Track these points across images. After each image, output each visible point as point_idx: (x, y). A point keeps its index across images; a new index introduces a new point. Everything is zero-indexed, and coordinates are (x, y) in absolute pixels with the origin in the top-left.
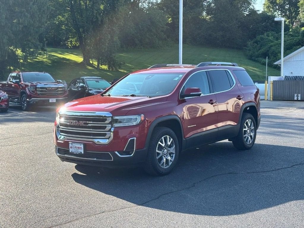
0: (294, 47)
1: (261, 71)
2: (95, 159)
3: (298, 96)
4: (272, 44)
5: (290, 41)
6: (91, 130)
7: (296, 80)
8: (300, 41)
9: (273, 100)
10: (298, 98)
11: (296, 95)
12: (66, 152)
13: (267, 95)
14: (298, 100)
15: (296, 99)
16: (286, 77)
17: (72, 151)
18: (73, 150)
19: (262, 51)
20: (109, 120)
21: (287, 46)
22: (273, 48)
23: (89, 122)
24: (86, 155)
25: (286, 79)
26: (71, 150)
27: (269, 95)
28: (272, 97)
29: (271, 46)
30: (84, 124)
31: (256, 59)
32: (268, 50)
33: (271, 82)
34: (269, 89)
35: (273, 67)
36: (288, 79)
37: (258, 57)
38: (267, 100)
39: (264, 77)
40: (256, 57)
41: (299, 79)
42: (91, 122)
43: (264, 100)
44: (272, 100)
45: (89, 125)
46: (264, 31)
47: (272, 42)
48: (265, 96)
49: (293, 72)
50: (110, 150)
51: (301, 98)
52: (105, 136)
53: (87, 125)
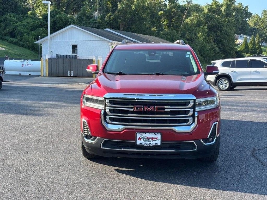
0: (38, 29)
1: (11, 49)
3: (71, 73)
4: (16, 24)
5: (33, 23)
6: (169, 115)
7: (66, 58)
8: (42, 23)
9: (49, 76)
10: (71, 75)
11: (69, 72)
13: (43, 72)
14: (71, 76)
15: (69, 75)
16: (57, 55)
17: (140, 143)
18: (143, 142)
19: (8, 30)
21: (31, 28)
22: (19, 28)
23: (166, 107)
24: (163, 146)
25: (58, 57)
26: (138, 142)
27: (45, 72)
28: (47, 73)
29: (17, 26)
30: (159, 109)
31: (3, 37)
32: (14, 30)
33: (46, 59)
34: (45, 66)
35: (20, 45)
36: (59, 57)
37: (5, 35)
38: (43, 76)
39: (15, 55)
40: (3, 36)
41: (69, 57)
42: (170, 107)
43: (40, 76)
44: (47, 76)
45: (166, 110)
46: (5, 11)
47: (17, 23)
48: (41, 72)
49: (53, 51)
50: (196, 138)
51: (74, 74)
52: (187, 123)
53: (164, 110)
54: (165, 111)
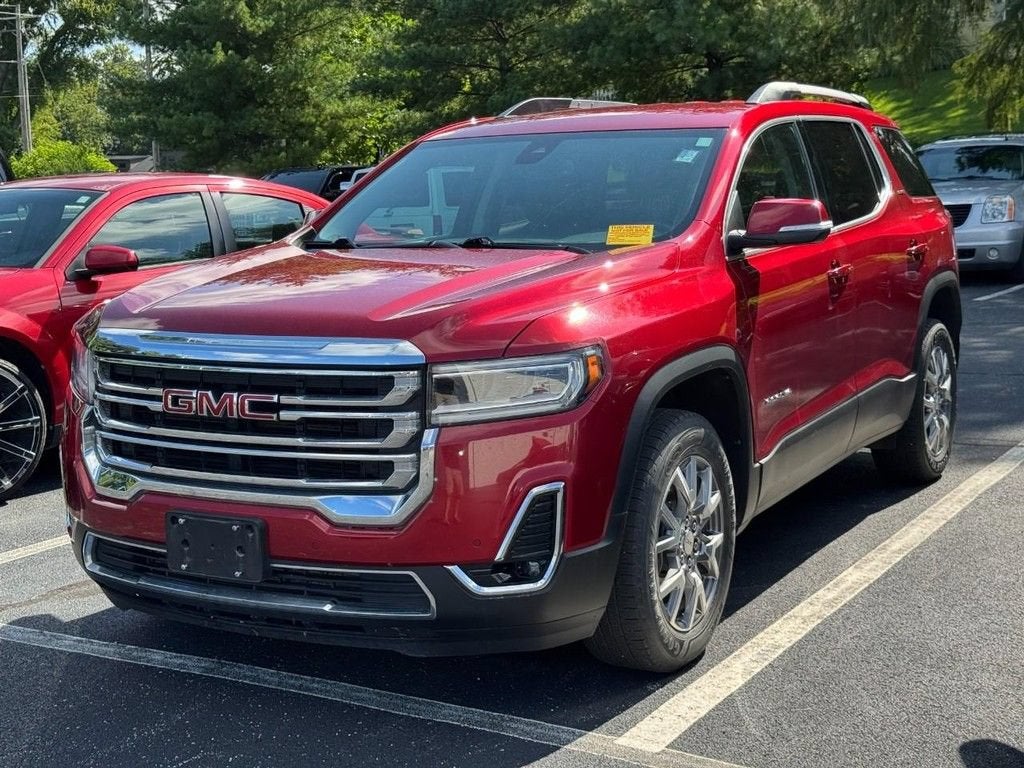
2: (328, 608)
6: (300, 441)
12: (143, 561)
20: (406, 386)
23: (285, 400)
30: (254, 406)
42: (299, 400)
45: (285, 415)
52: (385, 477)
53: (275, 416)
54: (282, 418)
